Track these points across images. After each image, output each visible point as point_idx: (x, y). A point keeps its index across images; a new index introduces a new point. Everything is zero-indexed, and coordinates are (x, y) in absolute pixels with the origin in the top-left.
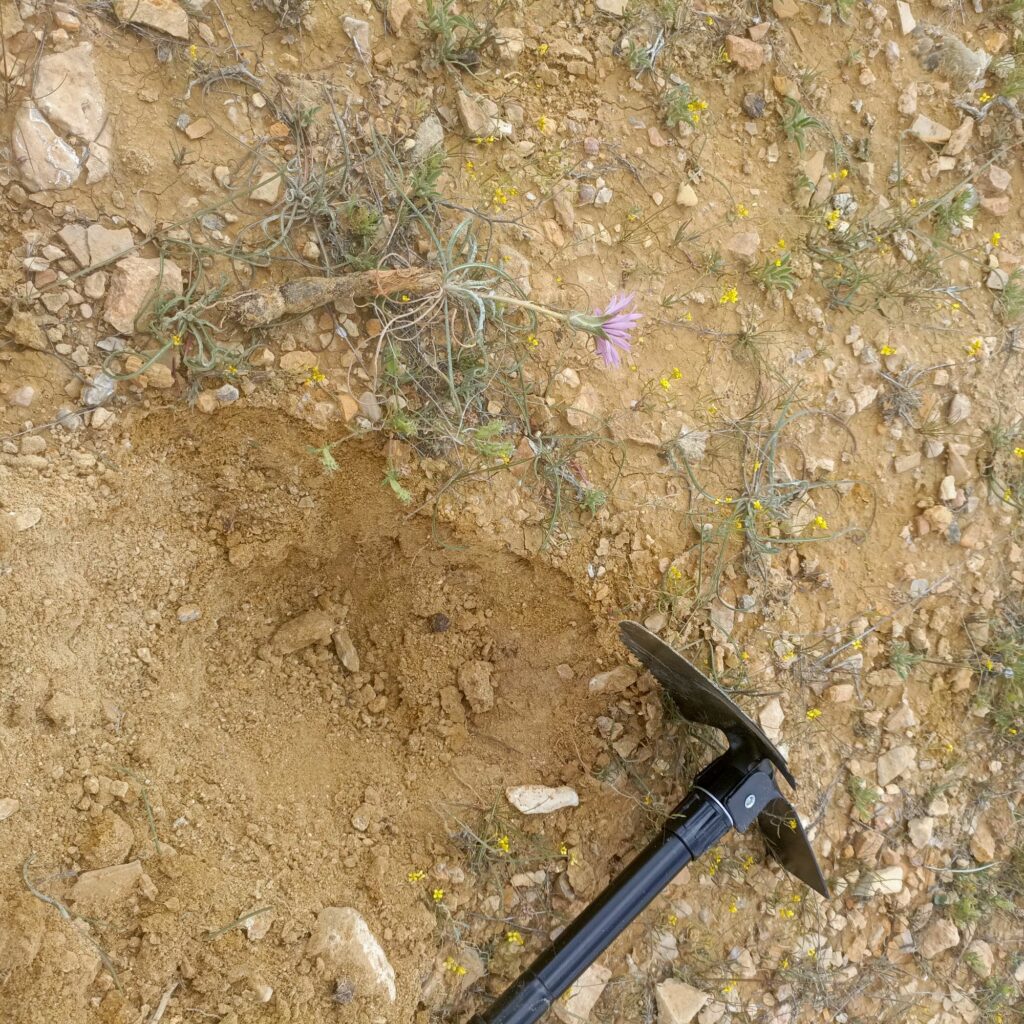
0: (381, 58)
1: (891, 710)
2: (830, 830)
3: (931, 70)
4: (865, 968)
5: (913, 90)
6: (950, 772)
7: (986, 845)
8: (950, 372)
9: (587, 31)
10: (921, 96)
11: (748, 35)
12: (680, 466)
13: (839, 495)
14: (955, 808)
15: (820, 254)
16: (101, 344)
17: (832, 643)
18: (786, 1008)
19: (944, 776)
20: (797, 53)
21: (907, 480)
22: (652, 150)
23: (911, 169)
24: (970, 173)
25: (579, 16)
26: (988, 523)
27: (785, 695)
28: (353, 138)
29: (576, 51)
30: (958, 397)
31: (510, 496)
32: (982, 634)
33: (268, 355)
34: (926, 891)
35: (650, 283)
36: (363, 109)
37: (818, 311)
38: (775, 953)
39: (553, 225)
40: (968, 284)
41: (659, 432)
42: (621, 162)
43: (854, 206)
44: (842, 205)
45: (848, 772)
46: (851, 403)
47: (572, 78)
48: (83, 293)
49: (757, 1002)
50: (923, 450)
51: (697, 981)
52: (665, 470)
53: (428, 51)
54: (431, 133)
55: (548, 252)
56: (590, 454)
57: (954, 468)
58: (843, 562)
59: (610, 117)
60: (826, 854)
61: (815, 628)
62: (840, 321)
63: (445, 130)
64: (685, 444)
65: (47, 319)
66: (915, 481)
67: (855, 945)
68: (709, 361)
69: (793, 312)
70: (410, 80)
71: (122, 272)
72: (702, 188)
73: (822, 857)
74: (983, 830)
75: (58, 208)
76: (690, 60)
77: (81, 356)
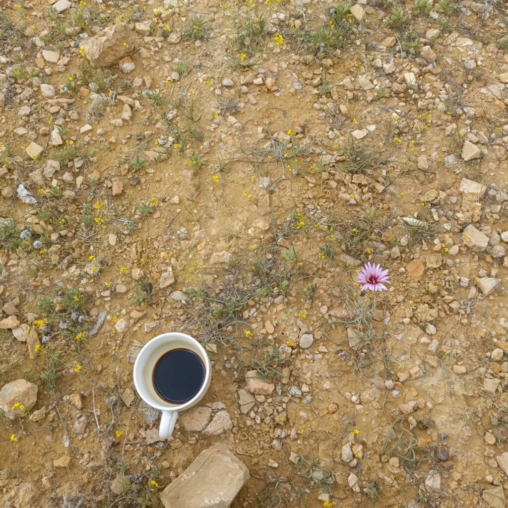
0: (156, 317)
1: (346, 88)
2: (395, 104)
3: (103, 115)
4: (445, 81)
5: (113, 121)
6: (364, 61)
7: (390, 40)
8: (215, 89)
9: (125, 247)
10: (114, 118)
11: (111, 188)
12: (274, 185)
13: (270, 123)
14: (378, 56)
15: (184, 146)
16: (280, 394)
17: (325, 116)
18: (465, 109)
19: (366, 63)
20: (110, 168)
21: (258, 98)
22: (162, 216)
23: (142, 117)
24: (138, 94)
25: (120, 251)
26: (267, 63)
27: (348, 131)
28: (187, 322)
29: (134, 249)
30: (224, 84)
31: (299, 245)
32: (310, 57)
33: (270, 337)
34: (411, 62)
35: (210, 208)
36: (175, 320)
37: (205, 143)
38: (445, 117)
39: (199, 247)
40: (180, 87)
41: (264, 195)
42: (169, 226)
43: (162, 137)
44: (163, 141)
45: (372, 101)
46: (236, 125)
47: (144, 249)
48: (264, 402)
49: (465, 121)
50: (246, 93)
51: (461, 146)
52: (277, 190)
53: (148, 302)
54: (177, 295)
55: (209, 247)
56: (277, 219)
57: (250, 80)
58: (295, 117)
59: (153, 233)
60: (404, 104)
61: (322, 123)
62: (206, 134)
63: (175, 291)
64: (266, 184)
65: (275, 413)
66: (258, 94)
67: (437, 86)
68: (233, 181)
69: (208, 153)
70: (160, 306)
71: (255, 390)
72: (170, 195)
73: (406, 105)
74: (384, 43)
75: (237, 416)
76: (125, 207)
77: (286, 399)
